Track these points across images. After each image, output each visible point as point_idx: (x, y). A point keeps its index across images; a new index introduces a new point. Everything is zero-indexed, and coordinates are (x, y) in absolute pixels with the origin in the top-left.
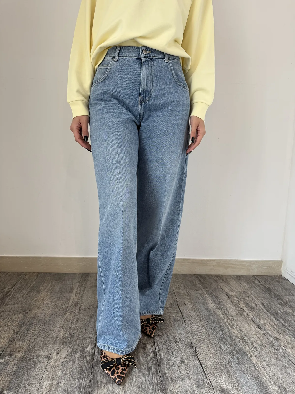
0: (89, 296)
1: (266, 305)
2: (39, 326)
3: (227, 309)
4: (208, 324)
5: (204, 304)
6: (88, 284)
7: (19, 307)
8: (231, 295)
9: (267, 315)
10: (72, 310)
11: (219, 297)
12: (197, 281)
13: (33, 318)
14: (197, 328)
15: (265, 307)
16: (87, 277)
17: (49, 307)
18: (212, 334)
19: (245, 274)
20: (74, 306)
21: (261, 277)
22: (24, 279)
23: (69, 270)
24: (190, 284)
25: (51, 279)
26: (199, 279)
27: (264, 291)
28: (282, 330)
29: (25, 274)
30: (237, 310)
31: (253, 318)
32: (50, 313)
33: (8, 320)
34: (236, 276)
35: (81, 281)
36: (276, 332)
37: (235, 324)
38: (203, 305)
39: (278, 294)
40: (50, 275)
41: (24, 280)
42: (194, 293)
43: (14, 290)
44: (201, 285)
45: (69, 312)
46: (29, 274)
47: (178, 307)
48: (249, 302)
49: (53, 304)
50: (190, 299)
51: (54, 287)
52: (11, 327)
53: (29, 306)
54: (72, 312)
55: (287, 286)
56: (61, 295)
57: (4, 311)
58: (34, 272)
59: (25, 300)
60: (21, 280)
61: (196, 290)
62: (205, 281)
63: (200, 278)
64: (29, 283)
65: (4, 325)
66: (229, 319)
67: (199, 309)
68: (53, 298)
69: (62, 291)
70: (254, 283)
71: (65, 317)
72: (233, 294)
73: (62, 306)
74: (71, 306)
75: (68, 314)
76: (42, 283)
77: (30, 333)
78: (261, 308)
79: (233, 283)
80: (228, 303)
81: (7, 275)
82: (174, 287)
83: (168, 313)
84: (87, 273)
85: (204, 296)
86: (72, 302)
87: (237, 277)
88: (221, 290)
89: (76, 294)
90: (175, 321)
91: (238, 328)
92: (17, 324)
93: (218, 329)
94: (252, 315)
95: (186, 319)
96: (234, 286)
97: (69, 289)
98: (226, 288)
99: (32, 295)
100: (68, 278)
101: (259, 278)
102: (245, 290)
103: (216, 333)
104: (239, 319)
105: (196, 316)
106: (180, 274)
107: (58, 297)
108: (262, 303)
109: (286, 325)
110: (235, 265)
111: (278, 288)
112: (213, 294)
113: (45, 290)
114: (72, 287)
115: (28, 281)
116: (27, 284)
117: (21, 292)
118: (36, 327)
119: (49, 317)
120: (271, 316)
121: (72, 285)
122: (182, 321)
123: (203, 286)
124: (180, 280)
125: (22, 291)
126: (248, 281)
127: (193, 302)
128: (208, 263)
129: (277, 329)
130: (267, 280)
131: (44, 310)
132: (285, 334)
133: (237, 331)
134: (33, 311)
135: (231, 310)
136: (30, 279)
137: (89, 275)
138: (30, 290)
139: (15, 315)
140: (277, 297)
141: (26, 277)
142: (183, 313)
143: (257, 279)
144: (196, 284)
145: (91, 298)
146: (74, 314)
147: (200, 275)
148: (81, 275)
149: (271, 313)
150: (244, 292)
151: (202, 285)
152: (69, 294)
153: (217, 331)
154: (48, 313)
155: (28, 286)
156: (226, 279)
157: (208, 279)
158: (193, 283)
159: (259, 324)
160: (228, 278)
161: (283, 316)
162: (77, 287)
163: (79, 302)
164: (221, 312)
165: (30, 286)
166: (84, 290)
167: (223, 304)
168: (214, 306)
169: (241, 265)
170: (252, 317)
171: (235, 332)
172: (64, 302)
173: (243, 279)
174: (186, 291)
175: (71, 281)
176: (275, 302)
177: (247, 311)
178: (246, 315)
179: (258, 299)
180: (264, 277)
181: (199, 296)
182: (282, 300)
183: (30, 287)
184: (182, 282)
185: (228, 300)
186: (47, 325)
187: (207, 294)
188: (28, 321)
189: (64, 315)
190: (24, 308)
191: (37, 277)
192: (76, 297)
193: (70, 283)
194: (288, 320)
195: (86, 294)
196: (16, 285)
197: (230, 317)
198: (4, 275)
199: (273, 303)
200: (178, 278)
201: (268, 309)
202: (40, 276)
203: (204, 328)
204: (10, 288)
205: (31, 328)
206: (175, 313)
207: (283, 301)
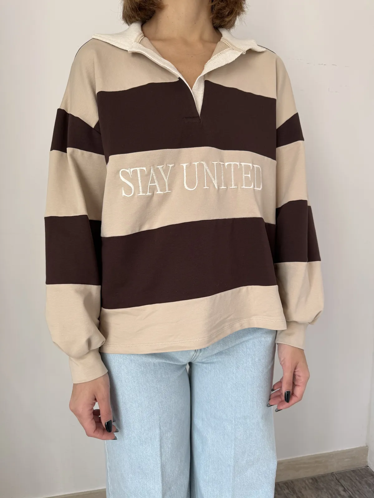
19: (322, 473)
21: (344, 475)
87: (313, 482)
101: (341, 478)
110: (308, 463)
130: (353, 483)
143: (340, 481)
160: (302, 487)
169: (316, 462)
173: (323, 487)
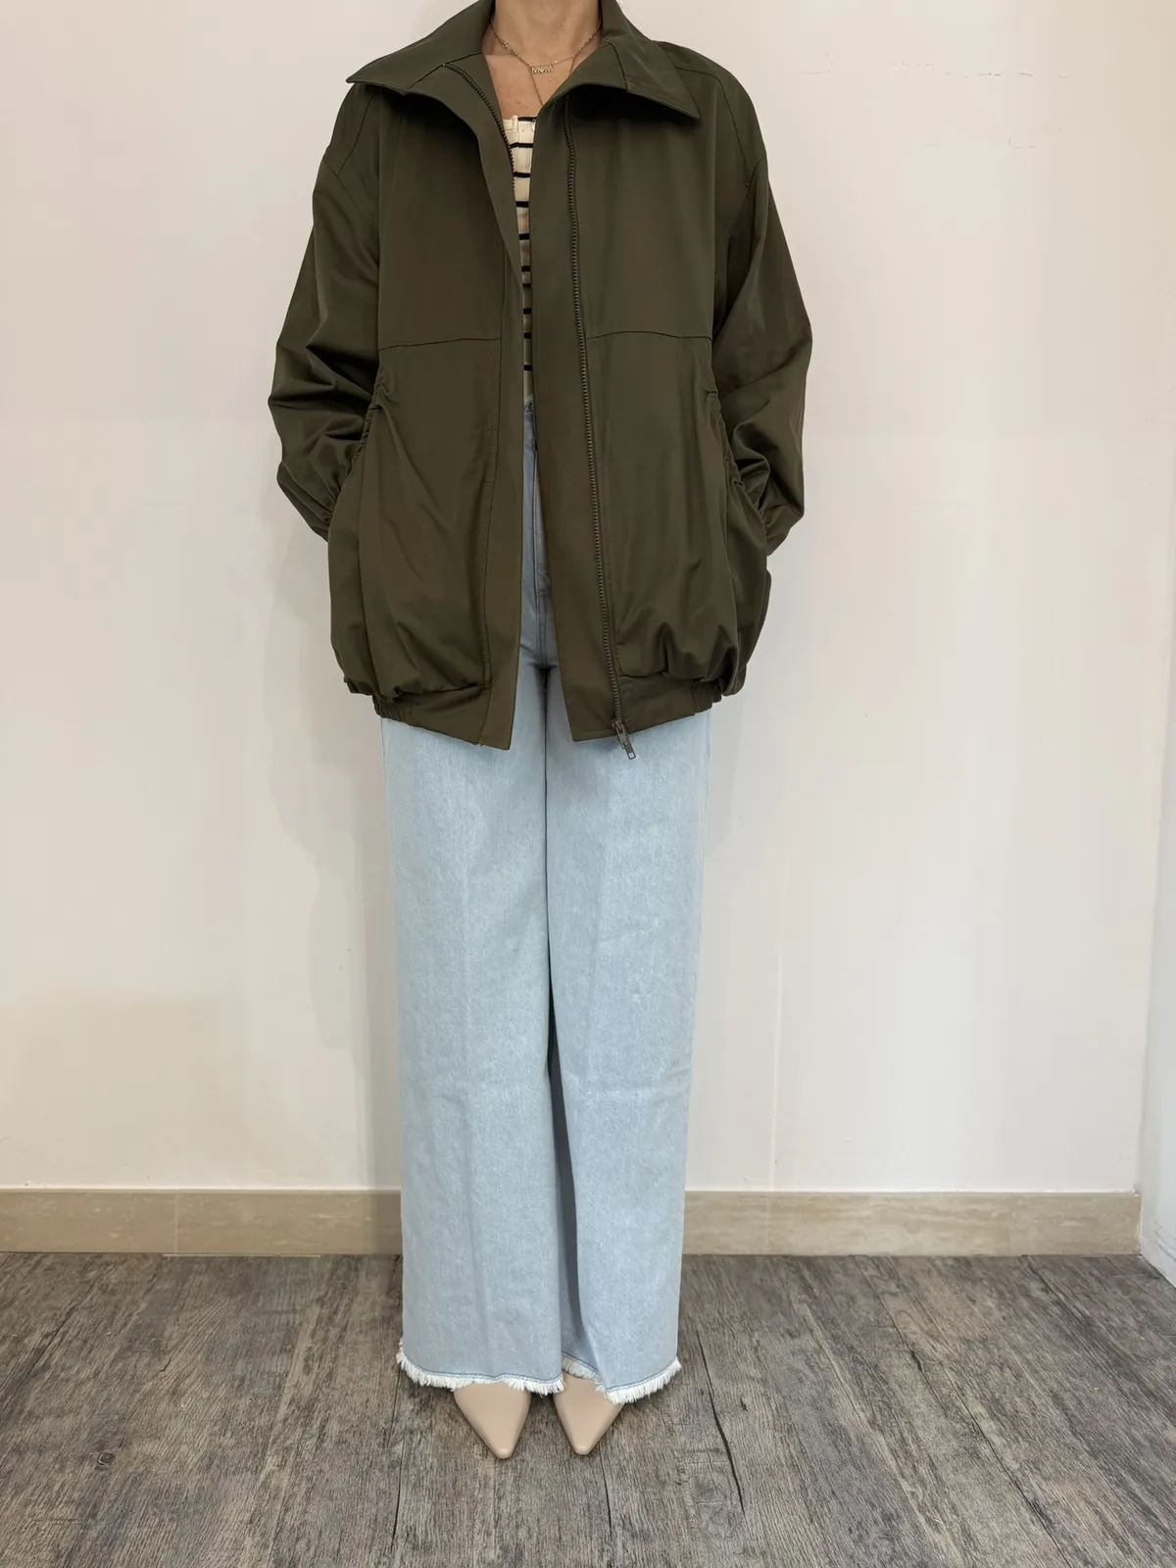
0: (358, 1370)
1: (1072, 1407)
2: (157, 1520)
3: (912, 1429)
4: (833, 1502)
5: (822, 1404)
6: (356, 1308)
7: (78, 1429)
8: (932, 1360)
9: (1077, 1458)
10: (288, 1442)
11: (884, 1368)
12: (795, 1293)
13: (135, 1481)
14: (788, 1527)
15: (1070, 1418)
16: (353, 1274)
17: (200, 1426)
18: (852, 1557)
19: (989, 1251)
20: (298, 1418)
21: (1055, 1263)
22: (104, 1290)
23: (283, 1242)
24: (766, 1307)
25: (210, 1286)
26: (802, 1278)
27: (1068, 1338)
28: (1134, 1535)
29: (107, 1264)
30: (955, 1434)
31: (1019, 1475)
32: (202, 1459)
33: (32, 1495)
34: (950, 1262)
35: (329, 1294)
36: (1111, 1544)
37: (945, 1506)
38: (817, 1409)
39: (1122, 1348)
40: (208, 1266)
41: (104, 1292)
42: (779, 1348)
43: (64, 1341)
44: (809, 1313)
45: (277, 1451)
46: (123, 1262)
47: (713, 1421)
48: (1004, 1393)
49: (216, 1409)
50: (764, 1381)
51: (222, 1325)
52: (43, 1528)
53: (122, 1419)
54: (287, 1449)
55: (1161, 1309)
56: (247, 1364)
57: (18, 1451)
58: (145, 1256)
59: (105, 1394)
60: (90, 1296)
61: (792, 1336)
62: (827, 1285)
63: (806, 1273)
64: (124, 1308)
65: (19, 1518)
66: (922, 1482)
67: (800, 1433)
68: (215, 1379)
69: (250, 1345)
70: (1027, 1295)
71: (262, 1477)
72: (940, 1351)
73: (252, 1423)
74: (285, 1420)
75: (271, 1462)
76: (175, 1309)
77: (121, 1560)
78: (1052, 1423)
79: (941, 1295)
80: (918, 1398)
81: (39, 1271)
82: (701, 1322)
83: (673, 1452)
84: (353, 1257)
85: (822, 1366)
86: (292, 1400)
87: (957, 1265)
88: (890, 1333)
89: (306, 1360)
90: (701, 1494)
91: (956, 1529)
92: (69, 1511)
93: (874, 1533)
94: (1016, 1459)
95: (744, 1483)
96: (946, 1310)
97: (283, 1333)
98: (909, 1319)
99: (135, 1367)
100: (278, 1280)
101: (1044, 1267)
102: (989, 1333)
103: (866, 1553)
104: (961, 1478)
105: (785, 1468)
106: (729, 1256)
107: (234, 1378)
108: (1056, 1398)
109: (1154, 1506)
110: (947, 1213)
111: (1126, 1320)
112: (860, 1354)
113: (187, 1340)
114: (291, 1322)
115: (119, 1296)
116: (114, 1314)
117: (92, 1356)
118: (145, 1530)
119: (198, 1477)
120: (1094, 1462)
121: (292, 1316)
122: (728, 1495)
123: (819, 1314)
124: (727, 1288)
125: (92, 1346)
126: (1001, 1287)
127: (776, 1396)
128: (838, 1211)
129: (1116, 1527)
131: (178, 1442)
132: (1150, 1552)
133: (954, 1541)
134: (135, 1449)
135: (932, 1433)
136: (129, 1287)
137: (359, 1266)
138: (124, 1346)
139: (62, 1470)
140: (1121, 1365)
141: (113, 1277)
142: (734, 1451)
143: (1040, 1272)
144: (790, 1304)
145: (368, 1379)
146: (298, 1460)
147: (809, 1261)
148: (329, 1266)
149: (1092, 1449)
150: (984, 1341)
151: (814, 1307)
152: (279, 1364)
153: (870, 1542)
154: (193, 1459)
155: (117, 1325)
156: (913, 1279)
157: (839, 1277)
158: (780, 1297)
159: (1041, 1502)
160: (922, 1271)
161: (1142, 1462)
162: (311, 1327)
163: (317, 1399)
164: (888, 1444)
165: (125, 1324)
166: (341, 1338)
167: (899, 1405)
168: (862, 1415)
169: (972, 1213)
170: (1015, 1466)
171: (944, 1543)
172: (260, 1401)
174: (751, 1341)
175: (288, 1295)
176: (1110, 1391)
177: (997, 1440)
178: (993, 1460)
179: (1043, 1380)
180: (1066, 1266)
181: (800, 1365)
182: (1140, 1381)
183: (128, 1327)
184: (732, 1296)
185: (921, 1386)
186: (187, 1516)
187: (834, 1353)
188: (112, 1498)
189: (257, 1467)
190: (100, 1434)
191: (154, 1277)
192: (308, 1374)
193: (285, 1308)
194: (1162, 1480)
195: (347, 1360)
196: (70, 1321)
197: (923, 1470)
198: (25, 1270)
199: (1100, 1397)
200: (717, 1278)
201: (1079, 1429)
202: (170, 1271)
203: (821, 1526)
204: (47, 1336)
205: (123, 1531)
206: (699, 1451)
207: (1145, 1386)
